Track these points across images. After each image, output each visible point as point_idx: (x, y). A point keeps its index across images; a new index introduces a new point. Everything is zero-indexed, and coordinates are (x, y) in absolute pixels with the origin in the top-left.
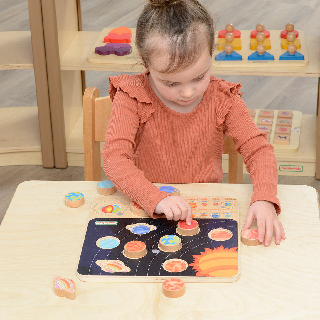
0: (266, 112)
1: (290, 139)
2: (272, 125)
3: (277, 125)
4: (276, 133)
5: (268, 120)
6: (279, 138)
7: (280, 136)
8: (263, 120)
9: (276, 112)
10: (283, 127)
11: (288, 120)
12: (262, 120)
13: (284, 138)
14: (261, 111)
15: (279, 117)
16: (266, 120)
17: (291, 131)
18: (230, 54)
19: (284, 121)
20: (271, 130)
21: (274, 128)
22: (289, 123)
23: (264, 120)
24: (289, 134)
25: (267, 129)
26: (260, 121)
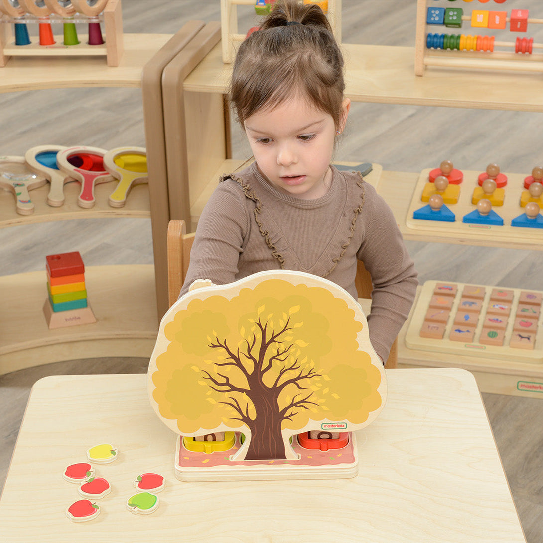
0: (501, 293)
1: (535, 341)
2: (508, 316)
3: (517, 316)
4: (514, 330)
5: (504, 307)
6: (519, 338)
7: (520, 336)
8: (496, 307)
9: (517, 293)
10: (526, 320)
11: (535, 308)
12: (494, 306)
13: (526, 340)
14: (494, 290)
15: (521, 303)
16: (501, 306)
17: (537, 326)
18: (437, 210)
19: (528, 310)
20: (508, 323)
21: (511, 320)
22: (535, 313)
23: (497, 305)
24: (535, 332)
25: (501, 322)
26: (492, 307)
